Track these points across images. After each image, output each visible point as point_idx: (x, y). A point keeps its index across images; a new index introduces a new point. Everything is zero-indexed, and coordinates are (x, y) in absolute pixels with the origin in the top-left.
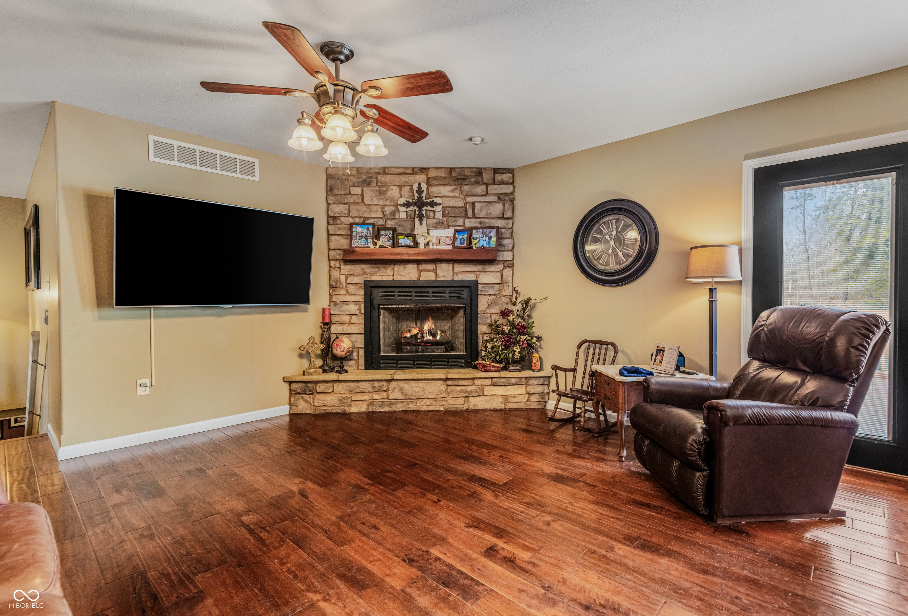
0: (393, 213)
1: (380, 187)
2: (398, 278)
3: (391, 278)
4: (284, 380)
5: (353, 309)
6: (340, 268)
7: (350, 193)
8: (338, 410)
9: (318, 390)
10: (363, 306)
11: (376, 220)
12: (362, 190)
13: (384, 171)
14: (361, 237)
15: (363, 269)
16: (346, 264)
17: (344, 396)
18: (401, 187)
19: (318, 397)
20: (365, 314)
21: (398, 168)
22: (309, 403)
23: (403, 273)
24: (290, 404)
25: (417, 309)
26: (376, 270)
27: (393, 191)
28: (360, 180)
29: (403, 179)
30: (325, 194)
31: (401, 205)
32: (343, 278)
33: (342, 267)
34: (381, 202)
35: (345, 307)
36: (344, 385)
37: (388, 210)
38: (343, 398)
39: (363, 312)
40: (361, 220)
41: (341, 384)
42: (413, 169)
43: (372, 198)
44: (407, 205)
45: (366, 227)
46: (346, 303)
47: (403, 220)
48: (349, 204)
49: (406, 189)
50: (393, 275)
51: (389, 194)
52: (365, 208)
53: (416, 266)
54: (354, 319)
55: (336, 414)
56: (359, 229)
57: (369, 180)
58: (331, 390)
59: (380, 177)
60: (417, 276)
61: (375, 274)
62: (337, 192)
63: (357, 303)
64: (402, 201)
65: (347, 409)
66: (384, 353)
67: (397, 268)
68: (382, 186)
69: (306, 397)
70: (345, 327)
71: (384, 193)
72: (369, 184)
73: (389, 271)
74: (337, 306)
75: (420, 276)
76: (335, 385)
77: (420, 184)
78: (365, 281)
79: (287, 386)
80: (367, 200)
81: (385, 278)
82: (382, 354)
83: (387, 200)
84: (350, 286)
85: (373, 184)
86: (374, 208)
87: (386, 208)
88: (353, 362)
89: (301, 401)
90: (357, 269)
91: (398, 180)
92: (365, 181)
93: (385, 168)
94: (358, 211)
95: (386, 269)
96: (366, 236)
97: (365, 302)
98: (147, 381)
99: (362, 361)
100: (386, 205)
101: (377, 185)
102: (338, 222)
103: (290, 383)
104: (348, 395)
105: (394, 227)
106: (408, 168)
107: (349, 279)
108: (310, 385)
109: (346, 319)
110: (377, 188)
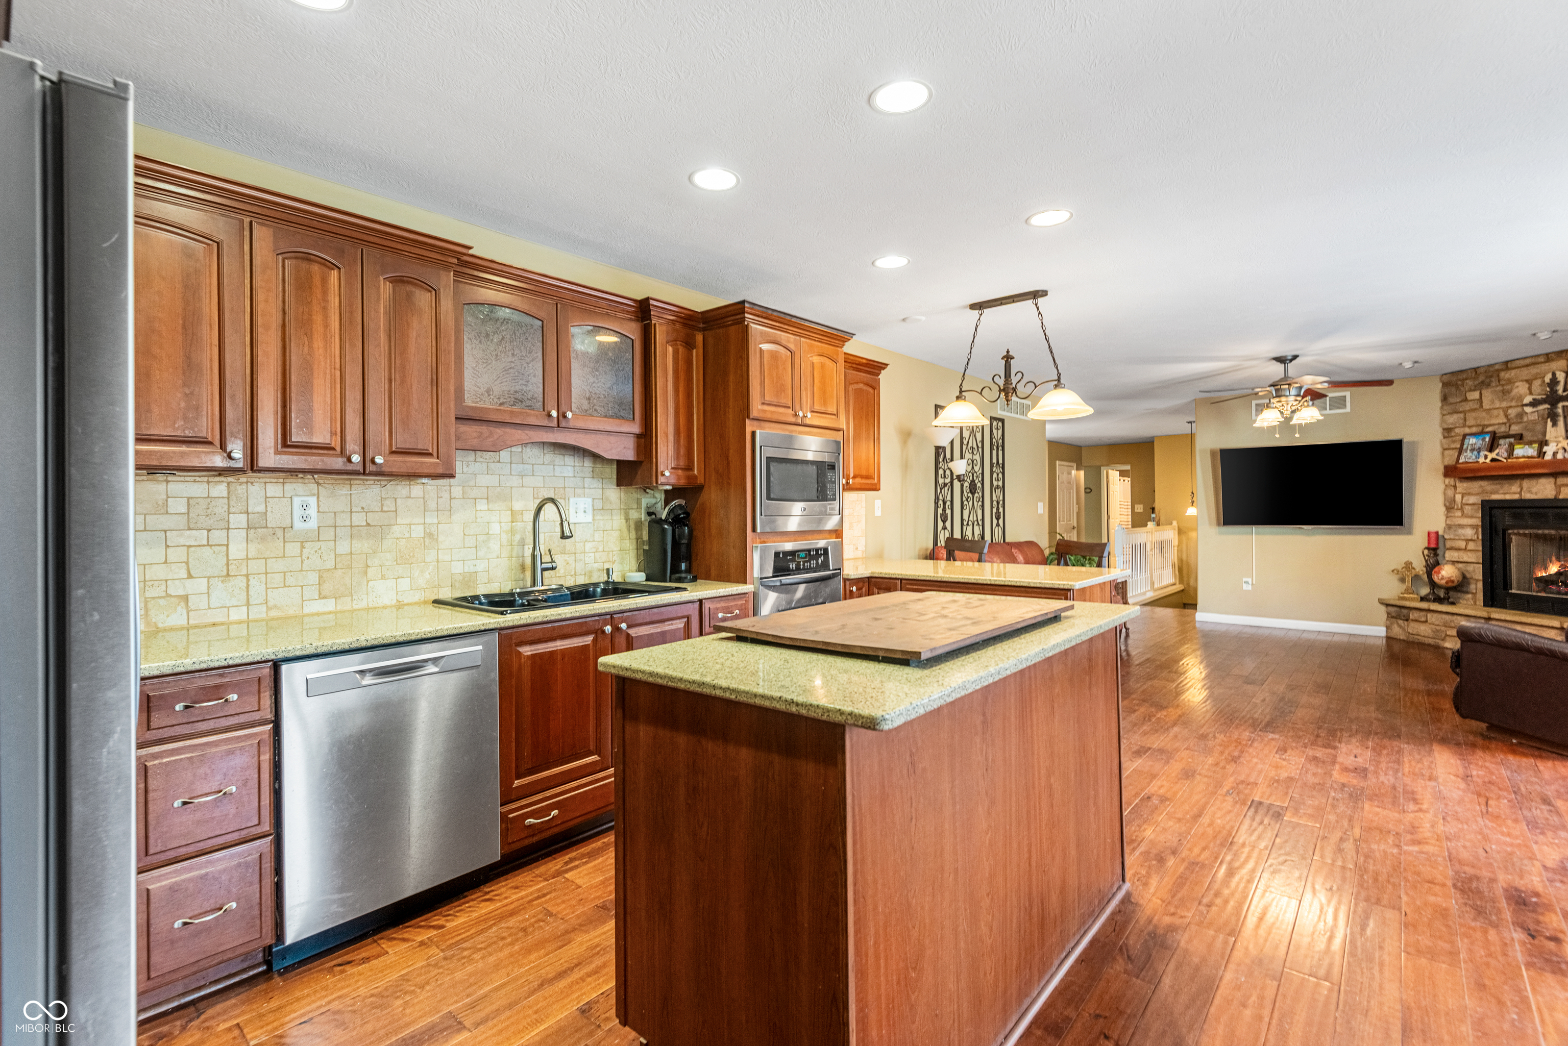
0: (1521, 415)
1: (1503, 385)
2: (1527, 496)
3: (1516, 497)
4: (1382, 602)
5: (1469, 533)
6: (1455, 487)
7: (1466, 400)
8: (1431, 641)
9: (1411, 617)
10: (1480, 530)
11: (1497, 427)
12: (1481, 393)
13: (1507, 365)
14: (1472, 450)
15: (1481, 486)
16: (1461, 482)
17: (1438, 628)
18: (1529, 382)
19: (1412, 624)
20: (1483, 540)
21: (1525, 358)
22: (1404, 630)
23: (1534, 490)
24: (1388, 628)
25: (1558, 536)
26: (1498, 486)
27: (1520, 388)
28: (1477, 382)
29: (1534, 370)
30: (1440, 404)
31: (1526, 405)
32: (1458, 497)
33: (1458, 484)
34: (1504, 404)
35: (1461, 531)
36: (1440, 616)
37: (1512, 412)
38: (1437, 631)
39: (1480, 537)
40: (1480, 429)
41: (1435, 615)
42: (1547, 354)
43: (1492, 402)
44: (1534, 404)
45: (1481, 437)
46: (1461, 526)
47: (1534, 422)
48: (1464, 412)
49: (1536, 384)
50: (1520, 493)
51: (1515, 391)
52: (1484, 414)
53: (1552, 480)
54: (1471, 546)
55: (1429, 645)
56: (1473, 440)
57: (1488, 380)
58: (1423, 619)
59: (1502, 374)
60: (1554, 493)
61: (1496, 492)
62: (1451, 400)
63: (1473, 527)
64: (1528, 399)
65: (1441, 643)
66: (1518, 589)
67: (1526, 483)
68: (1506, 385)
69: (1401, 622)
70: (1461, 553)
71: (1509, 392)
72: (1488, 385)
73: (1515, 488)
74: (1452, 530)
75: (1559, 493)
76: (1429, 615)
77: (1554, 374)
78: (1483, 501)
79: (1383, 609)
80: (1486, 405)
81: (1508, 497)
82: (1514, 591)
83: (1512, 400)
84: (1467, 507)
85: (1493, 384)
86: (1495, 412)
87: (1510, 411)
88: (1470, 596)
89: (1396, 626)
90: (1476, 486)
91: (1525, 373)
92: (1483, 382)
93: (1507, 362)
94: (1475, 418)
95: (1512, 485)
96: (1479, 448)
97: (1483, 526)
98: (1250, 580)
99: (1480, 596)
100: (1511, 407)
101: (1500, 385)
102: (1453, 434)
103: (1387, 605)
104: (1443, 628)
105: (1520, 432)
106: (1538, 356)
107: (1465, 498)
108: (1405, 611)
109: (1462, 544)
110: (1500, 388)
